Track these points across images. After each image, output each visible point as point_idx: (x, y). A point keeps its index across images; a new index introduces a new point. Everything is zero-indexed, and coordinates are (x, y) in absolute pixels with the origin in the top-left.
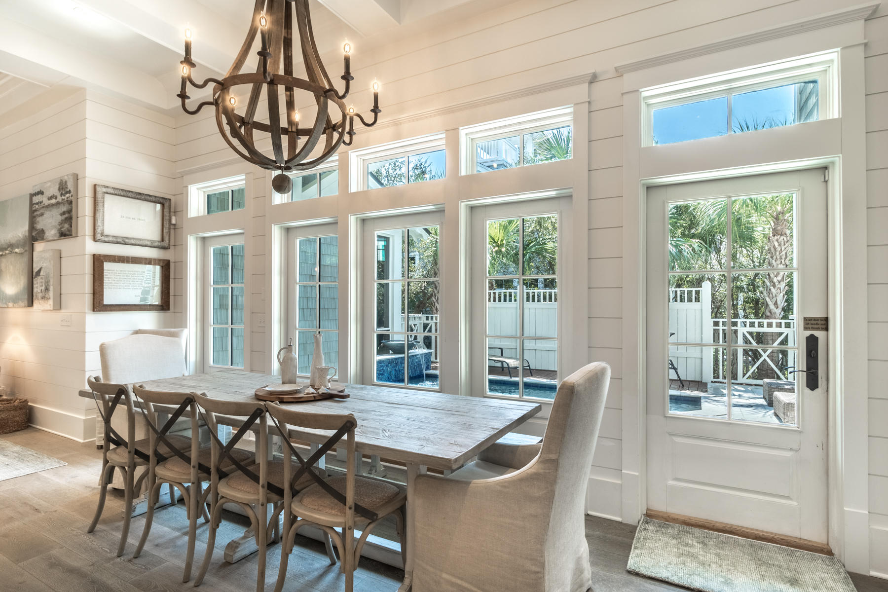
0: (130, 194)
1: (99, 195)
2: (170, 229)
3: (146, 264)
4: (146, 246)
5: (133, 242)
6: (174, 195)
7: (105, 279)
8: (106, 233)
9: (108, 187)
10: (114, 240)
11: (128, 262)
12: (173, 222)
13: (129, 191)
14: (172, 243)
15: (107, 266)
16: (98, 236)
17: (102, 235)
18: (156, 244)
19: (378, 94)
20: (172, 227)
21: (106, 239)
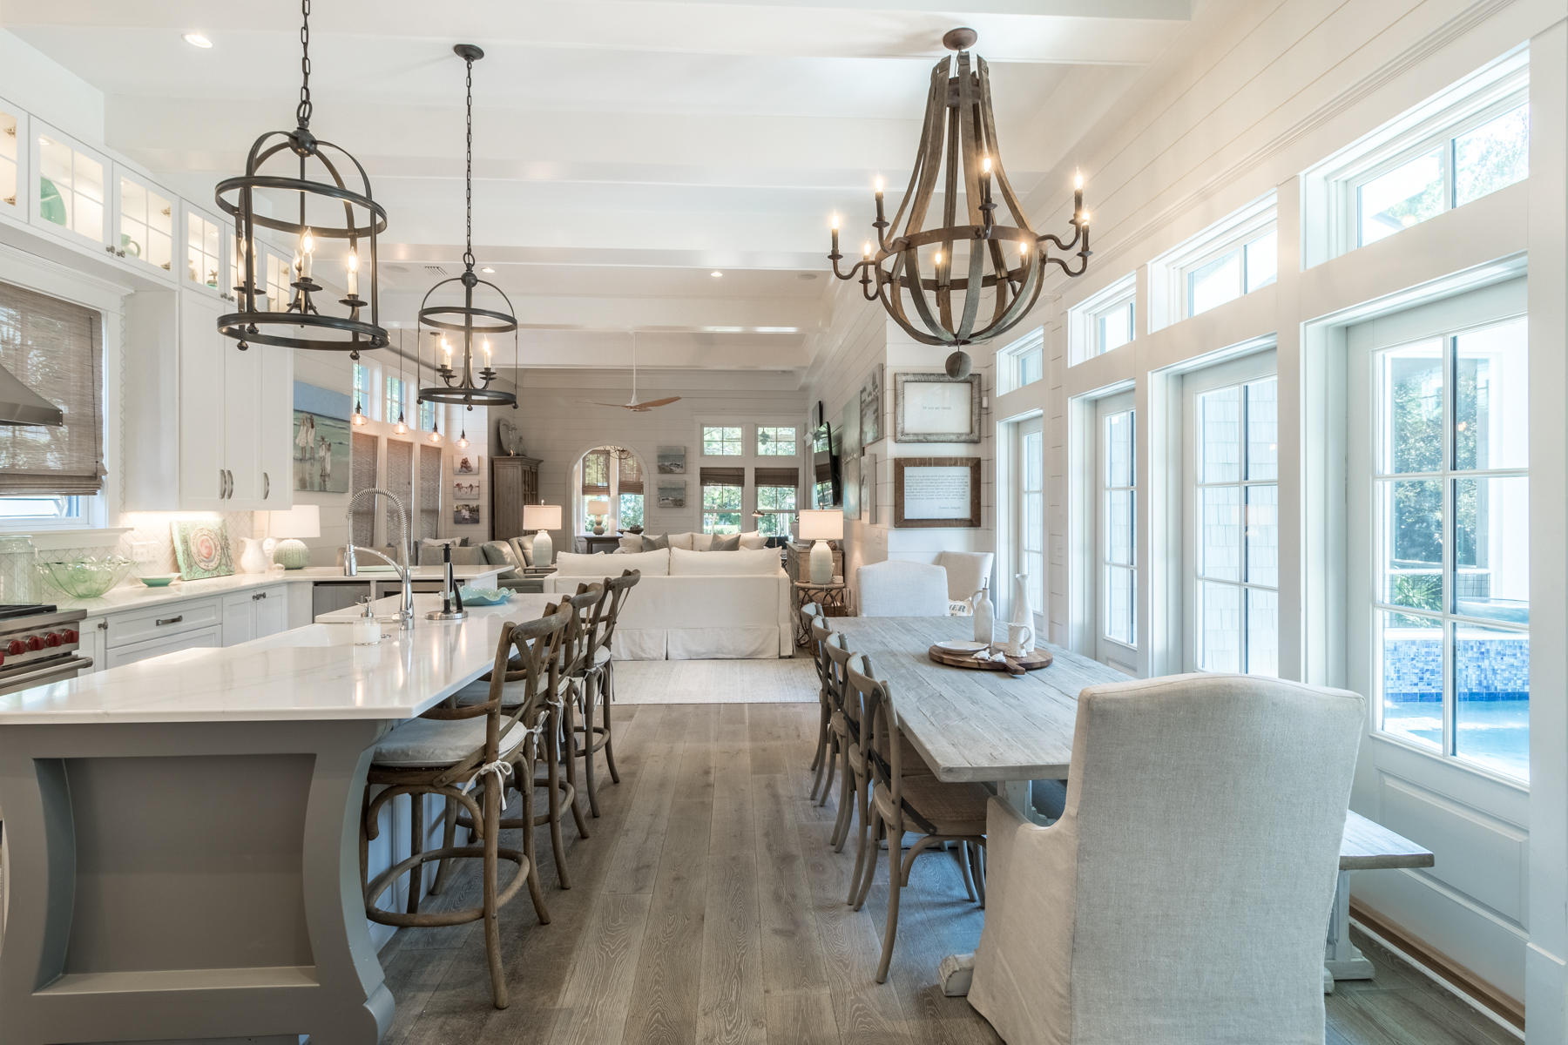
0: (931, 378)
1: (899, 387)
2: (980, 415)
3: (950, 465)
4: (950, 442)
5: (935, 438)
6: (987, 367)
7: (905, 488)
8: (907, 431)
9: (907, 374)
10: (915, 438)
11: (930, 465)
12: (985, 404)
13: (931, 374)
14: (984, 434)
15: (908, 471)
16: (899, 436)
17: (903, 434)
18: (963, 438)
19: (1081, 194)
20: (984, 412)
21: (907, 438)
